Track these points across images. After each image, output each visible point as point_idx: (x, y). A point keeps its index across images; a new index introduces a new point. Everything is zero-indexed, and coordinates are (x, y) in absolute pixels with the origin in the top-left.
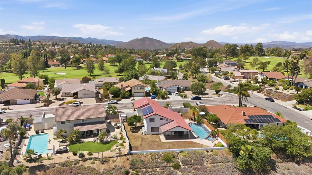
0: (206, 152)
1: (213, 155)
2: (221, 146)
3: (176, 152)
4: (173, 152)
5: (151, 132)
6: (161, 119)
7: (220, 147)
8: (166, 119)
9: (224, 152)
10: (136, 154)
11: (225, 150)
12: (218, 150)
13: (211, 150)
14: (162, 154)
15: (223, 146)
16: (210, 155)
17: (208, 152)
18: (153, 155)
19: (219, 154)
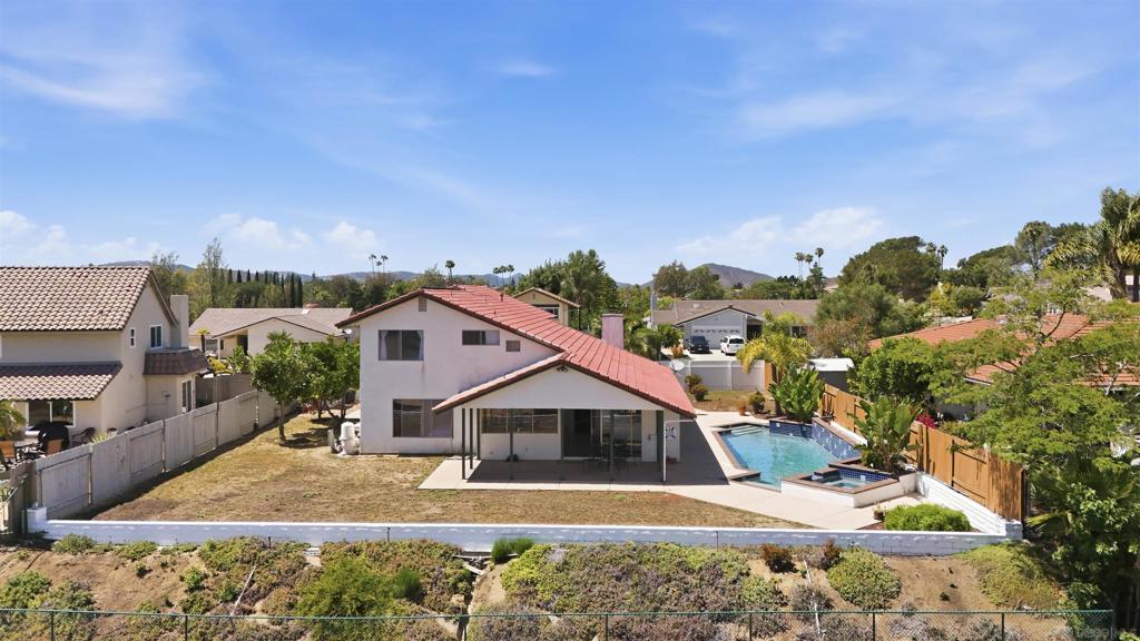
0: (759, 568)
1: (840, 605)
2: (941, 528)
3: (453, 554)
4: (424, 547)
5: (397, 433)
6: (471, 338)
7: (929, 527)
8: (505, 336)
9: (967, 583)
10: (82, 545)
11: (975, 563)
12: (901, 555)
13: (818, 554)
14: (315, 562)
15: (958, 523)
16: (807, 594)
17: (780, 563)
18: (228, 558)
19: (906, 598)
